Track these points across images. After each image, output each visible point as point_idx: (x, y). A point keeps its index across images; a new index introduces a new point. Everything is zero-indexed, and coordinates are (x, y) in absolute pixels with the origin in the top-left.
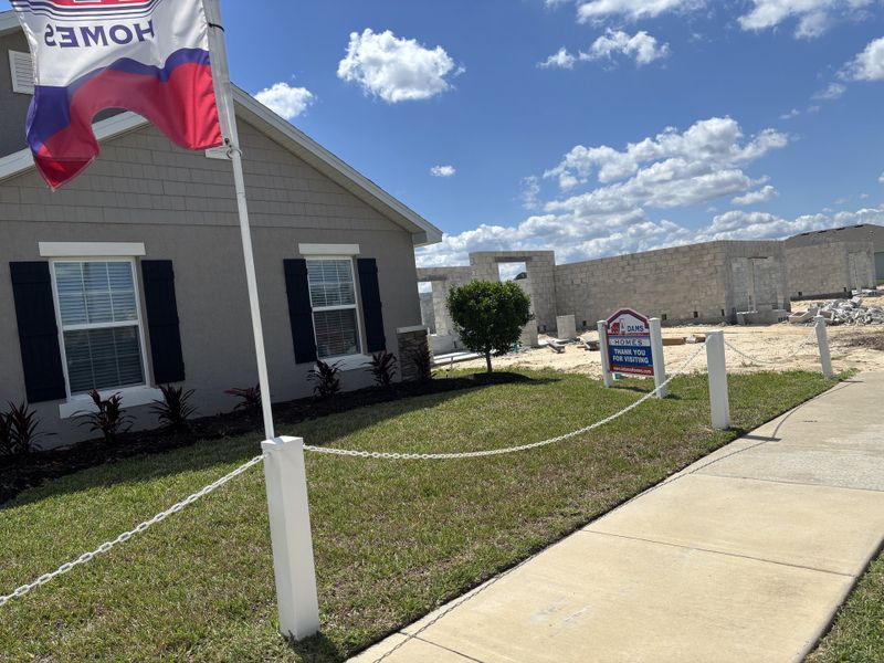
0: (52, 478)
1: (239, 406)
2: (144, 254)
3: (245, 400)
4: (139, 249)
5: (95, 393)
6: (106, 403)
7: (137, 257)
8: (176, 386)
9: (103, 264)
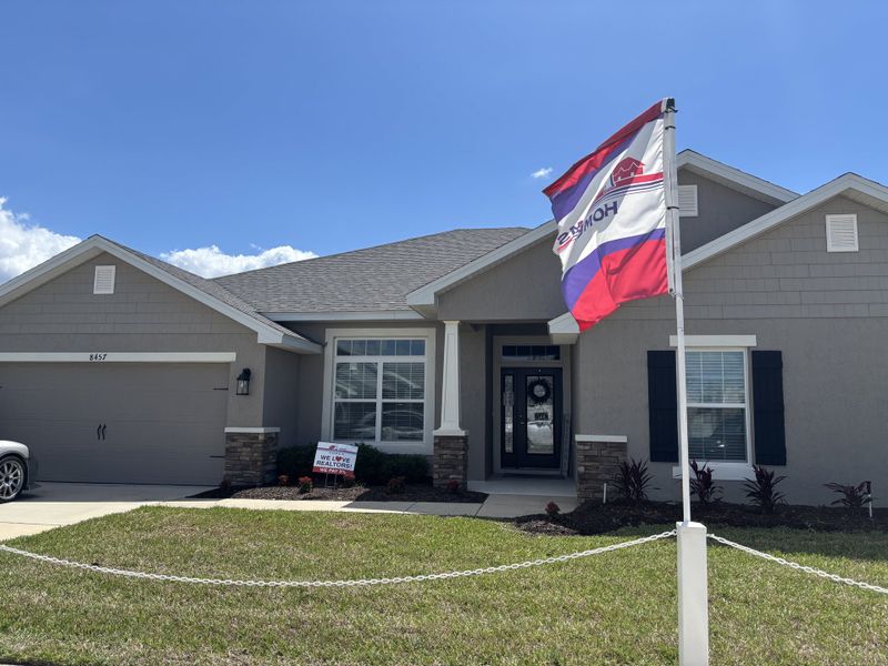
0: (648, 523)
1: (838, 502)
2: (755, 345)
3: (844, 496)
4: (750, 341)
5: (694, 462)
6: (702, 472)
7: (749, 348)
8: (769, 469)
9: (699, 353)
